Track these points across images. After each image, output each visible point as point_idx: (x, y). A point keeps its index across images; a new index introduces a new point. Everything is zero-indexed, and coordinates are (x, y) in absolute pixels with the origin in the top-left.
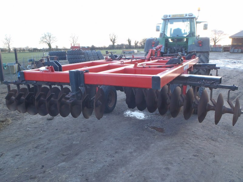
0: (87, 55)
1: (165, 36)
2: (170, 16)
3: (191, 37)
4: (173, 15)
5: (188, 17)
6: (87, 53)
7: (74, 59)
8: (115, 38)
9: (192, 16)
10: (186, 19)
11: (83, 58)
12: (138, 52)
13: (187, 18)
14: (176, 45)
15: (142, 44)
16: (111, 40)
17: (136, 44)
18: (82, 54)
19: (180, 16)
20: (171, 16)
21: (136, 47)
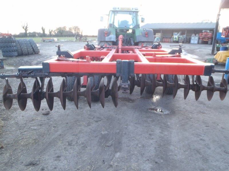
0: (19, 43)
1: (115, 27)
2: (118, 9)
3: (137, 28)
4: (122, 8)
5: (134, 10)
6: (18, 41)
7: (4, 47)
8: (27, 25)
9: (137, 10)
10: (132, 12)
11: (14, 47)
12: (58, 40)
13: (134, 12)
14: (126, 35)
15: (55, 33)
16: (23, 28)
17: (50, 33)
18: (14, 43)
19: (127, 9)
20: (120, 9)
21: (50, 35)
